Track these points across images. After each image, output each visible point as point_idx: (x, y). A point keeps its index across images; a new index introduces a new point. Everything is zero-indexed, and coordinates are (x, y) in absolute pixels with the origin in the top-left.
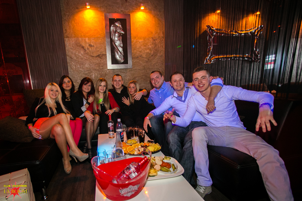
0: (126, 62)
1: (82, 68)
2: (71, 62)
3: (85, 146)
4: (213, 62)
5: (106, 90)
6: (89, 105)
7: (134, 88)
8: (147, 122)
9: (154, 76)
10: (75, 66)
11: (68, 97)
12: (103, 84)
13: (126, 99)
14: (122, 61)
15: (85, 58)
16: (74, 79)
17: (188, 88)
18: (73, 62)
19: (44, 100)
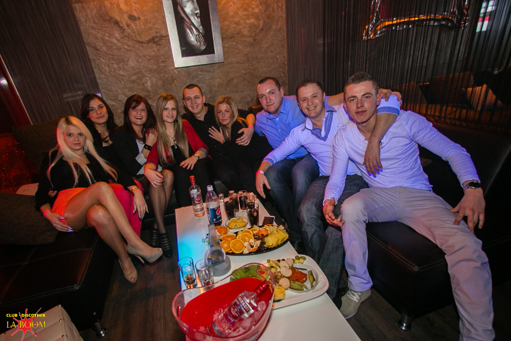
0: (210, 50)
1: (124, 69)
2: (98, 59)
3: (154, 230)
4: (380, 34)
5: (177, 117)
6: (149, 151)
7: (228, 111)
8: (262, 179)
9: (266, 90)
10: (109, 66)
11: (105, 137)
12: (170, 104)
13: (217, 131)
14: (203, 48)
15: (126, 47)
16: (111, 93)
17: (332, 111)
18: (102, 59)
19: (58, 154)
